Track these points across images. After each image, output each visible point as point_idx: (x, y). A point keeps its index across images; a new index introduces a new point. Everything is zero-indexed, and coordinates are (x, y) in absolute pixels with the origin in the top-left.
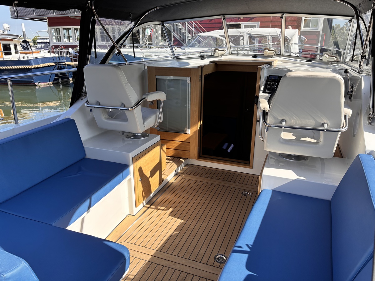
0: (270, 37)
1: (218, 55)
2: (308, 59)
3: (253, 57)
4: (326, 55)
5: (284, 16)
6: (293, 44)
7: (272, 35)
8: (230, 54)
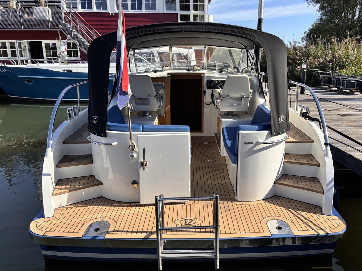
0: (174, 54)
1: (165, 70)
2: (220, 71)
3: (187, 70)
4: (230, 69)
5: (206, 47)
6: (192, 60)
7: (177, 53)
8: (172, 69)
